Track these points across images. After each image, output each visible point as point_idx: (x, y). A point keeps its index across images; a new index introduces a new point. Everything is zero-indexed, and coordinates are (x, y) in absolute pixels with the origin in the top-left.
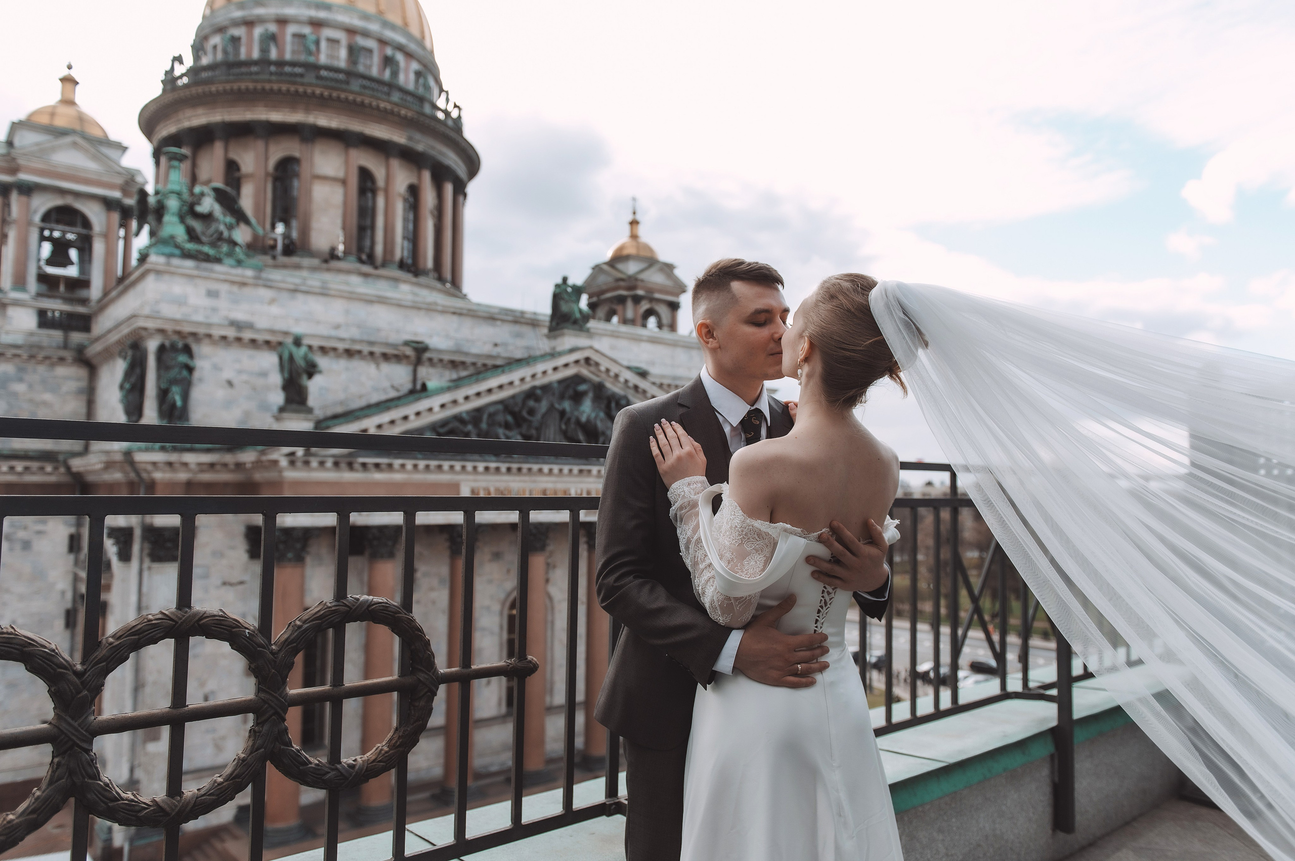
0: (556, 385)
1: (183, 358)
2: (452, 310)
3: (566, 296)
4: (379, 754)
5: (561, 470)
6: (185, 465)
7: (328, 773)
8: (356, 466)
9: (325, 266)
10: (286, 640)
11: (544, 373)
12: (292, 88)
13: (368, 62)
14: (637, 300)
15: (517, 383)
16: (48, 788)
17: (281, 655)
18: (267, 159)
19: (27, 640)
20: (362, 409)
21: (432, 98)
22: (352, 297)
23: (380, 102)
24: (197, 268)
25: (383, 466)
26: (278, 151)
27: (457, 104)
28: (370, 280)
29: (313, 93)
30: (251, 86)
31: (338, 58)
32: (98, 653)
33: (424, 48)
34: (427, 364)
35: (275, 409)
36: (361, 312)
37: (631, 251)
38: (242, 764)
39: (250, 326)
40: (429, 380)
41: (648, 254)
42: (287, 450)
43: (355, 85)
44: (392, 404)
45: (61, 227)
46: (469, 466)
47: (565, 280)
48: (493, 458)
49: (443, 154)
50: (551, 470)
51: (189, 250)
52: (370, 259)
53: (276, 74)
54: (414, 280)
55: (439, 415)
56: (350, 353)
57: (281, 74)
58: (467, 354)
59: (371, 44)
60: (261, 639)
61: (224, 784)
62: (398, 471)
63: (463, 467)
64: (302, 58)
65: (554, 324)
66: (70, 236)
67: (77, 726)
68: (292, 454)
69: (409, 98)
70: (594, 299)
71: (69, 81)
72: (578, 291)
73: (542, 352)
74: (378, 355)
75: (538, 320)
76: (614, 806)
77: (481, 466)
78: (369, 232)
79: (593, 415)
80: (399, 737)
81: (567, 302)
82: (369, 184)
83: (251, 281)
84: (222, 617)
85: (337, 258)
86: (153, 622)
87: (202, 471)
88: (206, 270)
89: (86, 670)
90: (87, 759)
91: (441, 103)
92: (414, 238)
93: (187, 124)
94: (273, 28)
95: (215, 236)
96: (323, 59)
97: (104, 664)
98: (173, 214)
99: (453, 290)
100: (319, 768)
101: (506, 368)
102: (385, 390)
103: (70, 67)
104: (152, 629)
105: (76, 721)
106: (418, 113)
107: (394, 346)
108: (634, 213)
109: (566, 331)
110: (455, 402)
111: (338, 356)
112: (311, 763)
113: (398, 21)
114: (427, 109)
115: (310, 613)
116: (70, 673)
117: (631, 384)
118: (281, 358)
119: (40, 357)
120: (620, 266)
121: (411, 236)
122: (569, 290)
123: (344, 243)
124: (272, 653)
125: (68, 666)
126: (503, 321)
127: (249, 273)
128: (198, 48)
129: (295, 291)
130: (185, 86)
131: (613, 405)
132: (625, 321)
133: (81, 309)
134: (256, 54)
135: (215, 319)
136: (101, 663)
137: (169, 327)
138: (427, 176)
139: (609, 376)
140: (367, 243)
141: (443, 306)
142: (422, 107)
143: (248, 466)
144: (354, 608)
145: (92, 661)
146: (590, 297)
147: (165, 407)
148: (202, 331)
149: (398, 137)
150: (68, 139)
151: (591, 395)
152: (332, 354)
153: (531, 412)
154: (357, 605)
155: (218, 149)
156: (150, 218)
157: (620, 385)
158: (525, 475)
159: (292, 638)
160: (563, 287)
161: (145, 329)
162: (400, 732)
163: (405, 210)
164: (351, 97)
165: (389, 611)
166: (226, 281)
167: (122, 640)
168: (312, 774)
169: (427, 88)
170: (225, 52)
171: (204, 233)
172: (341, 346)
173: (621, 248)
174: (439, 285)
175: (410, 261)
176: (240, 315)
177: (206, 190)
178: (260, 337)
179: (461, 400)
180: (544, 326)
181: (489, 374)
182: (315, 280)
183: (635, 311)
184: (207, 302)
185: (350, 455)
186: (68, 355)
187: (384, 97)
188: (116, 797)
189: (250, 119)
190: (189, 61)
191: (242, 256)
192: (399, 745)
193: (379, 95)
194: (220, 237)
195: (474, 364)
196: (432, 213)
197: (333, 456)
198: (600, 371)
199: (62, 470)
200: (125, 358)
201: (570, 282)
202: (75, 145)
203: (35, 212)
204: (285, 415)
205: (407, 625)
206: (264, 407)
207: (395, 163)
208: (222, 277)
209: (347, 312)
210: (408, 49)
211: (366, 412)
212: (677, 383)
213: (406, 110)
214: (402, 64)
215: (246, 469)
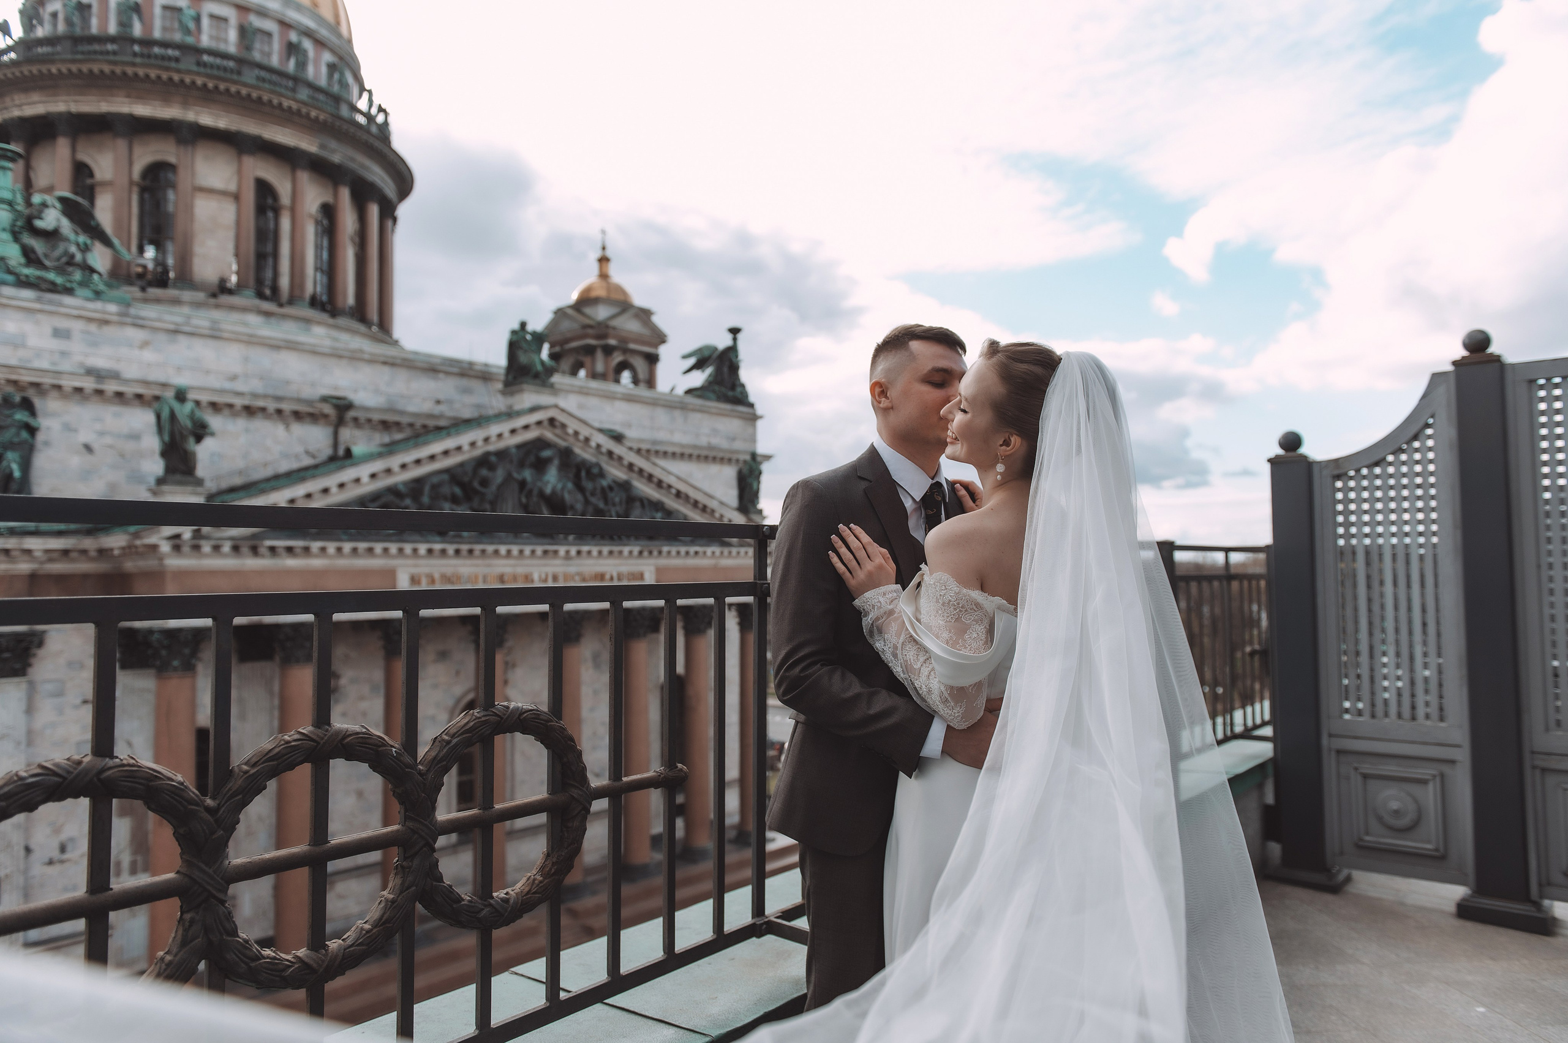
0: (514, 451)
1: (20, 416)
2: (382, 359)
3: (524, 345)
4: (533, 885)
5: (521, 552)
6: (28, 552)
7: (483, 909)
8: (263, 550)
9: (212, 301)
10: (435, 758)
11: (500, 436)
12: (165, 76)
13: (266, 49)
14: (608, 351)
15: (466, 447)
16: (180, 951)
17: (431, 775)
18: (131, 163)
19: (152, 772)
20: (268, 480)
21: (351, 99)
22: (252, 341)
23: (283, 99)
24: (38, 300)
25: (298, 551)
26: (146, 154)
27: (383, 106)
28: (273, 320)
29: (193, 83)
30: (107, 68)
31: (226, 41)
32: (231, 784)
33: (339, 35)
34: (351, 424)
35: (152, 481)
36: (264, 359)
37: (600, 292)
38: (391, 906)
39: (115, 376)
40: (355, 444)
41: (621, 297)
42: (169, 530)
43: (250, 76)
44: (310, 472)
46: (408, 548)
47: (523, 325)
48: (438, 538)
49: (367, 169)
50: (509, 552)
51: (27, 277)
52: (274, 295)
53: (142, 55)
54: (331, 321)
55: (368, 487)
56: (250, 411)
57: (149, 56)
58: (402, 413)
59: (270, 26)
60: (407, 759)
61: (374, 931)
62: (316, 556)
63: (401, 550)
64: (178, 37)
65: (510, 377)
67: (213, 873)
68: (177, 536)
69: (321, 97)
70: (557, 349)
72: (539, 339)
73: (496, 411)
74: (287, 413)
75: (490, 373)
76: (765, 926)
77: (422, 548)
78: (270, 261)
79: (559, 486)
80: (553, 864)
81: (526, 351)
82: (270, 201)
83: (115, 318)
84: (367, 734)
85: (230, 292)
86: (293, 744)
87: (51, 560)
88: (51, 302)
89: (219, 805)
90: (224, 912)
91: (362, 104)
92: (330, 270)
93: (16, 113)
95: (63, 259)
96: (205, 41)
97: (240, 796)
98: (3, 229)
99: (380, 335)
100: (473, 904)
101: (453, 430)
102: (297, 457)
104: (291, 753)
105: (210, 868)
106: (332, 115)
107: (309, 402)
108: (604, 248)
109: (525, 386)
110: (388, 471)
111: (235, 414)
112: (463, 900)
114: (344, 111)
115: (457, 725)
116: (202, 809)
117: (604, 450)
118: (158, 417)
120: (588, 310)
121: (325, 267)
122: (529, 337)
123: (238, 273)
124: (420, 773)
125: (199, 802)
126: (447, 373)
127: (112, 308)
128: (30, 15)
129: (176, 332)
130: (13, 63)
131: (583, 474)
132: (593, 375)
134: (112, 29)
135: (65, 366)
136: (236, 796)
138: (345, 194)
139: (578, 440)
140: (269, 274)
141: (371, 354)
142: (338, 109)
143: (116, 552)
144: (505, 717)
145: (225, 795)
146: (552, 346)
148: (47, 380)
149: (308, 144)
151: (556, 462)
152: (226, 411)
153: (485, 482)
154: (508, 713)
155: (62, 147)
157: (591, 451)
158: (477, 558)
159: (441, 755)
160: (521, 333)
162: (553, 857)
163: (316, 234)
164: (244, 91)
165: (541, 720)
166: (80, 317)
167: (259, 767)
168: (467, 913)
169: (344, 84)
170: (69, 22)
171: (46, 256)
172: (238, 402)
173: (588, 290)
174: (362, 328)
175: (324, 298)
176: (100, 361)
177: (49, 199)
178: (129, 390)
179: (396, 468)
180: (498, 380)
181: (430, 437)
182: (202, 319)
183: (606, 363)
184: (56, 344)
185: (254, 537)
187: (289, 94)
188: (256, 955)
189: (105, 112)
191: (101, 287)
192: (554, 872)
193: (283, 91)
194: (71, 261)
195: (411, 425)
196: (352, 239)
197: (232, 539)
198: (567, 434)
201: (530, 328)
204: (165, 488)
205: (559, 734)
206: (136, 477)
207: (303, 176)
208: (74, 312)
209: (246, 359)
210: (318, 36)
211: (273, 483)
212: (658, 448)
213: (317, 111)
214: (311, 53)
215: (113, 556)
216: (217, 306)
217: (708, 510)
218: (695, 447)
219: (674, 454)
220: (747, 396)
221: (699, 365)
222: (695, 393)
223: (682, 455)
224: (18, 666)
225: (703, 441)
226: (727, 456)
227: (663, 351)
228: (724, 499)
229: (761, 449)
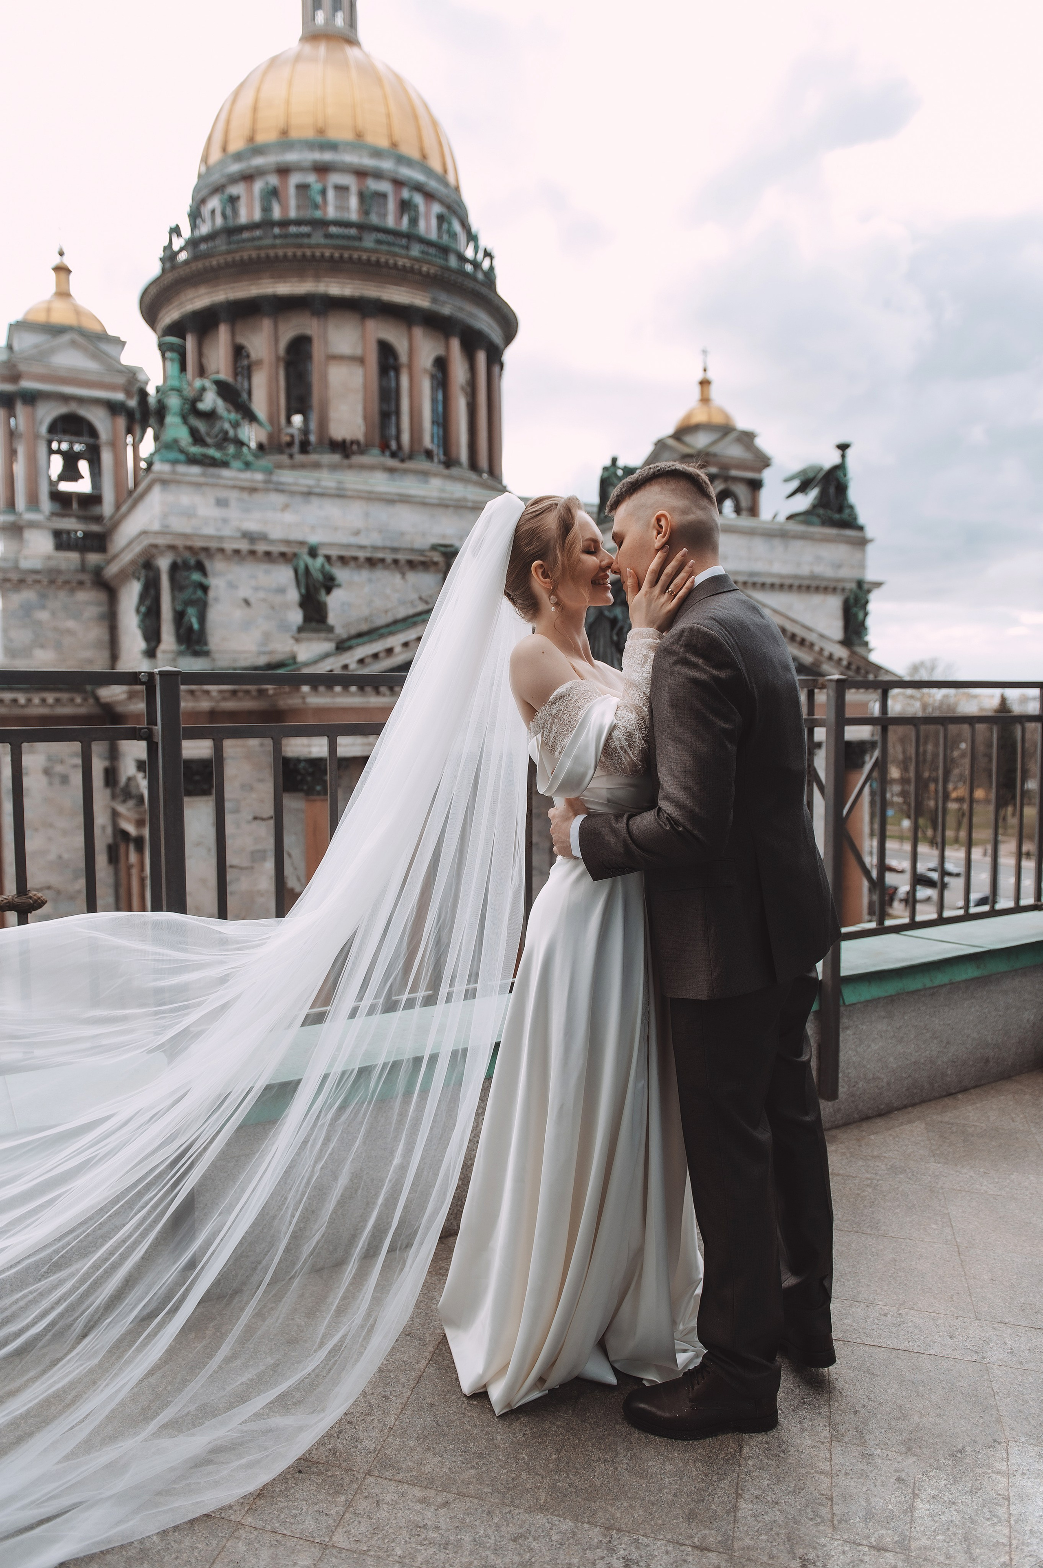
1: (196, 576)
3: (615, 481)
6: (208, 692)
12: (299, 253)
13: (382, 211)
18: (276, 340)
20: (388, 625)
21: (458, 248)
22: (371, 497)
23: (398, 259)
24: (204, 475)
26: (289, 331)
27: (489, 251)
29: (322, 256)
30: (254, 254)
31: (348, 209)
33: (446, 184)
36: (382, 514)
37: (700, 417)
39: (264, 537)
41: (723, 422)
43: (369, 240)
45: (67, 437)
47: (614, 460)
49: (471, 315)
51: (194, 454)
52: (398, 451)
53: (280, 236)
54: (446, 472)
56: (372, 563)
57: (286, 236)
59: (384, 186)
64: (308, 213)
65: (602, 515)
66: (77, 448)
69: (432, 251)
71: (62, 270)
74: (402, 562)
78: (393, 419)
81: (618, 487)
82: (391, 361)
83: (261, 486)
85: (359, 451)
87: (224, 699)
88: (213, 476)
91: (469, 252)
92: (443, 421)
93: (189, 308)
94: (274, 180)
95: (220, 436)
96: (331, 212)
98: (175, 414)
99: (490, 482)
102: (412, 603)
103: (61, 254)
106: (441, 267)
107: (421, 552)
108: (705, 370)
111: (359, 567)
113: (415, 154)
114: (453, 262)
118: (296, 572)
119: (60, 581)
120: (688, 439)
121: (441, 420)
122: (619, 473)
127: (259, 477)
128: (195, 216)
129: (309, 494)
130: (186, 262)
133: (95, 528)
134: (257, 216)
135: (227, 532)
137: (179, 543)
138: (455, 344)
140: (392, 431)
141: (474, 502)
142: (446, 260)
143: (270, 692)
147: (182, 631)
148: (213, 545)
149: (420, 300)
150: (66, 338)
152: (352, 564)
155: (223, 333)
156: (152, 421)
160: (612, 470)
161: (155, 546)
163: (432, 388)
164: (364, 256)
166: (234, 487)
169: (453, 236)
170: (224, 216)
171: (208, 434)
172: (362, 555)
173: (689, 416)
174: (473, 476)
175: (440, 450)
176: (252, 525)
177: (210, 383)
178: (275, 549)
182: (328, 480)
184: (217, 513)
186: (86, 578)
187: (403, 252)
189: (255, 295)
190: (186, 232)
191: (250, 458)
193: (397, 250)
194: (225, 438)
196: (463, 389)
199: (91, 701)
200: (139, 579)
201: (621, 463)
202: (73, 344)
203: (41, 423)
207: (418, 332)
208: (230, 483)
209: (367, 515)
210: (428, 188)
211: (392, 628)
212: (756, 579)
213: (428, 266)
214: (422, 208)
215: (268, 696)
216: (350, 467)
217: (807, 643)
218: (796, 577)
219: (772, 586)
220: (855, 519)
221: (803, 488)
222: (798, 518)
223: (782, 586)
224: (205, 787)
225: (805, 570)
226: (832, 585)
227: (767, 475)
228: (827, 632)
229: (870, 576)
